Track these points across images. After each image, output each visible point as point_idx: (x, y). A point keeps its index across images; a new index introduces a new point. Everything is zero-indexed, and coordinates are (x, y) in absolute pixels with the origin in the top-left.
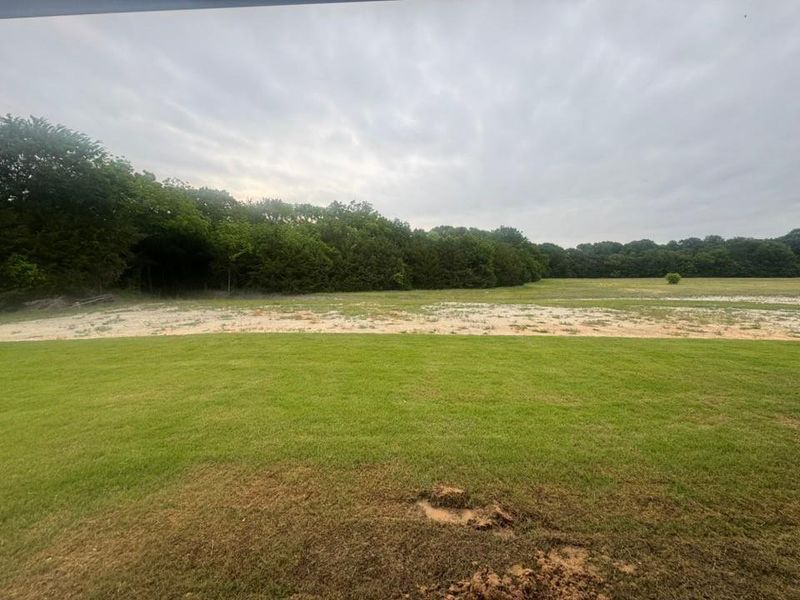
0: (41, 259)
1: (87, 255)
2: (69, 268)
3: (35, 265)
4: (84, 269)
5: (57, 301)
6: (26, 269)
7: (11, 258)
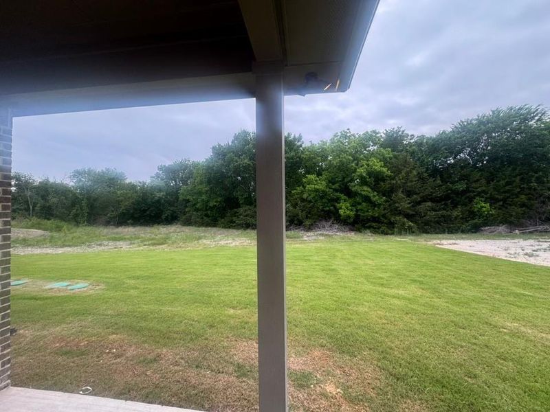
0: (492, 200)
1: (526, 195)
2: (511, 205)
3: (488, 204)
4: (523, 205)
5: (502, 228)
6: (483, 207)
7: (475, 201)
